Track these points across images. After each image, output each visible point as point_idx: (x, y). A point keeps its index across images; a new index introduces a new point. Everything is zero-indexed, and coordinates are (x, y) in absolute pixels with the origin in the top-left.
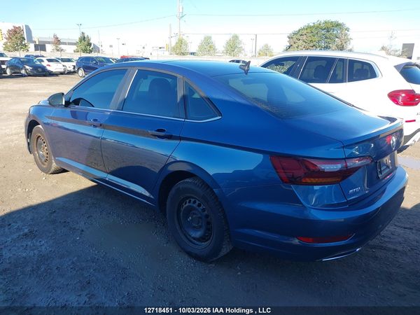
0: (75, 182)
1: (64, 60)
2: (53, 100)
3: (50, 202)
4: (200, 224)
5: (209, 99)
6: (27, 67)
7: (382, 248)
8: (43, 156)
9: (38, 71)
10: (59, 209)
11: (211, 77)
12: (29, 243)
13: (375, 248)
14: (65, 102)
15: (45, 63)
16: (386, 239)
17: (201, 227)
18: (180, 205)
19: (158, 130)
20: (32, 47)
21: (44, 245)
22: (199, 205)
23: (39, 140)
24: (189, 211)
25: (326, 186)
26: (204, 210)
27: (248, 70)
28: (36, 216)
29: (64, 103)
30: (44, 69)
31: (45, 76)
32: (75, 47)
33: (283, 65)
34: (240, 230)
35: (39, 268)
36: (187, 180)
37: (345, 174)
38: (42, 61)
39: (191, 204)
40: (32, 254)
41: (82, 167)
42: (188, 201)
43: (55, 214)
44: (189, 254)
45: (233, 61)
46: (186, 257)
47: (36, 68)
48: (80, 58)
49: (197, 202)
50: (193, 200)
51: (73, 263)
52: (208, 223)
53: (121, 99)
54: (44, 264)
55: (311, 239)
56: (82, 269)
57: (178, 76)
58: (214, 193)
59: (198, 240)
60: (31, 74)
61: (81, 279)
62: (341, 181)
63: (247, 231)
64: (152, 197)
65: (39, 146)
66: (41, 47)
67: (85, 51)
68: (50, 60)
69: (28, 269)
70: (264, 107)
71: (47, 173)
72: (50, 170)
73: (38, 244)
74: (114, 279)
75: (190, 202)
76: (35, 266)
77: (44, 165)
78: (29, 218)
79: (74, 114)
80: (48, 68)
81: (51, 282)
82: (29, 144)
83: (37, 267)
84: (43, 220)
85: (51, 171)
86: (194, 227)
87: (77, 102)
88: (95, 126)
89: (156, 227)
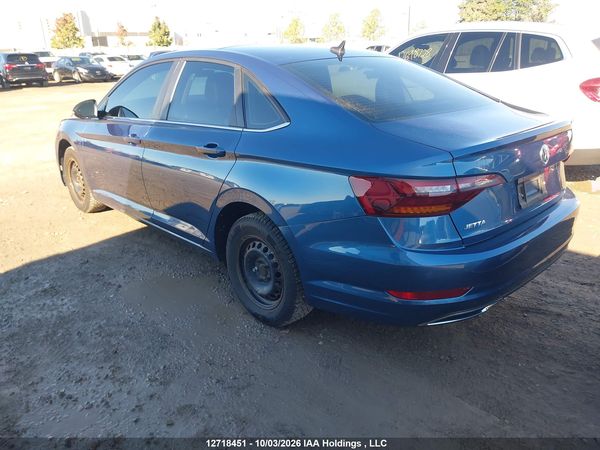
0: (121, 223)
1: (131, 58)
2: (84, 110)
3: (83, 249)
4: (268, 276)
5: (274, 98)
6: (81, 70)
7: (538, 311)
8: (79, 188)
9: (95, 74)
10: (93, 258)
11: (281, 65)
12: (48, 302)
13: (527, 311)
14: (99, 112)
15: (106, 64)
16: (549, 300)
17: (269, 279)
18: (243, 251)
19: (209, 146)
20: (88, 41)
21: (67, 304)
22: (266, 250)
23: (74, 167)
24: (254, 258)
25: (435, 219)
26: (271, 256)
27: (342, 55)
28: (62, 267)
29: (96, 114)
30: (103, 71)
31: (105, 81)
32: (147, 39)
33: (427, 48)
34: (315, 283)
35: (55, 333)
36: (250, 216)
37: (457, 200)
38: (102, 60)
39: (255, 249)
40: (49, 315)
41: (124, 201)
42: (251, 244)
43: (87, 265)
44: (256, 316)
45: (372, 47)
46: (253, 320)
47: (92, 70)
48: (151, 54)
49: (263, 246)
50: (257, 243)
51: (100, 327)
52: (278, 275)
53: (165, 104)
54: (62, 327)
55: (409, 294)
56: (110, 335)
57: (235, 66)
58: (280, 232)
59: (266, 297)
60: (87, 79)
61: (107, 347)
62: (451, 210)
63: (326, 283)
64: (207, 239)
65: (73, 174)
66: (101, 41)
67: (161, 43)
68: (112, 59)
69: (41, 334)
70: (349, 105)
71: (85, 211)
72: (87, 208)
73: (60, 302)
74: (149, 348)
75: (254, 246)
76: (50, 331)
77: (81, 199)
78: (53, 270)
79: (112, 129)
80: (110, 70)
81: (69, 350)
82: (61, 172)
83: (54, 332)
84: (70, 272)
85: (90, 209)
86: (262, 280)
87: (115, 112)
88: (134, 144)
89: (220, 282)
